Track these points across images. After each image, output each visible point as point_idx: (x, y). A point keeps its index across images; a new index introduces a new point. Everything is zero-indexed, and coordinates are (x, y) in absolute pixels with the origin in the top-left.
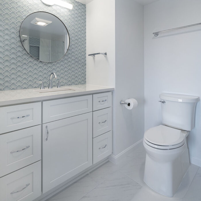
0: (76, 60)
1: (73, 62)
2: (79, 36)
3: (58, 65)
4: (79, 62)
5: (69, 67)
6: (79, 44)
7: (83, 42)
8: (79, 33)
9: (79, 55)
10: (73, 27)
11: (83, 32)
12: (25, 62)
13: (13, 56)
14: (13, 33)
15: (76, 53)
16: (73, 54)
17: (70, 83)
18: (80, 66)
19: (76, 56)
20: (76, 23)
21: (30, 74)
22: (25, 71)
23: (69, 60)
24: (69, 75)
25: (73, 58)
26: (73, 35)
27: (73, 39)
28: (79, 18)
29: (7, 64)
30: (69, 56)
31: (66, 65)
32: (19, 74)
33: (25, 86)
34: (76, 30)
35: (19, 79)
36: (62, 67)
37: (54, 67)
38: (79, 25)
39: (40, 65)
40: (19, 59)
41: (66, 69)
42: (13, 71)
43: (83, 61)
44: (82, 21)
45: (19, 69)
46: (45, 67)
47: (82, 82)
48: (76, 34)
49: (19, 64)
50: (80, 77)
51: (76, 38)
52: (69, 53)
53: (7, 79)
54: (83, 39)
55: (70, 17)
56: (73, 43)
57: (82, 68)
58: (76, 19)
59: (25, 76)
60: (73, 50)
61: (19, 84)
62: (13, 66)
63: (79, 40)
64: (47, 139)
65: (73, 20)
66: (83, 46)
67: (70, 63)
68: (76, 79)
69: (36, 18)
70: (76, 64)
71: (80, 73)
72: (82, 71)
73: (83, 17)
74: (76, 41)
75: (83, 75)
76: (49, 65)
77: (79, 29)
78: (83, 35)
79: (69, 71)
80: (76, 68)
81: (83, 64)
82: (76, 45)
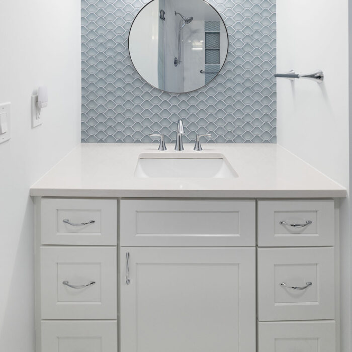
0: (248, 84)
1: (238, 89)
2: (256, 28)
3: (202, 98)
4: (257, 89)
6: (256, 45)
7: (265, 41)
8: (256, 19)
9: (257, 72)
10: (238, 10)
11: (265, 14)
13: (119, 85)
14: (119, 44)
15: (248, 67)
16: (238, 71)
17: (229, 137)
18: (257, 98)
19: (247, 76)
21: (147, 115)
22: (137, 111)
23: (229, 85)
24: (229, 120)
25: (238, 80)
26: (238, 28)
27: (238, 36)
29: (110, 98)
30: (229, 76)
31: (220, 98)
32: (128, 115)
33: (137, 137)
34: (247, 15)
35: (128, 124)
36: (211, 102)
37: (192, 102)
41: (220, 107)
42: (119, 111)
45: (128, 106)
46: (174, 103)
47: (266, 138)
48: (247, 23)
49: (128, 98)
50: (257, 124)
51: (248, 32)
52: (229, 71)
53: (110, 124)
54: (265, 32)
56: (238, 45)
57: (265, 103)
59: (137, 120)
60: (238, 63)
61: (128, 133)
62: (119, 102)
63: (256, 37)
66: (266, 50)
67: (229, 93)
68: (248, 129)
70: (247, 93)
71: (257, 116)
72: (265, 111)
74: (247, 41)
75: (266, 120)
76: (183, 98)
78: (265, 23)
79: (229, 111)
80: (247, 102)
81: (265, 94)
82: (247, 49)
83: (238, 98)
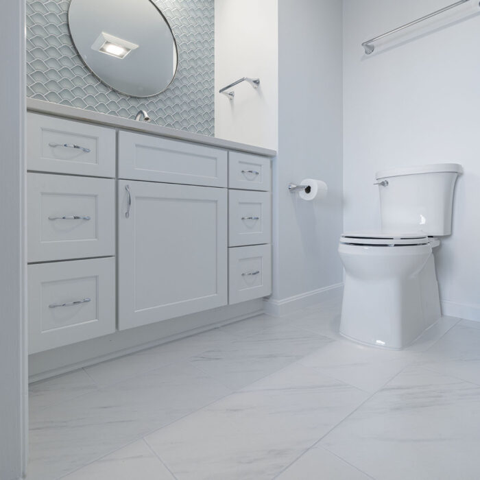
0: (193, 105)
1: (185, 108)
2: (199, 55)
5: (177, 118)
6: (200, 70)
7: (206, 69)
8: (199, 46)
9: (200, 95)
10: (185, 31)
11: (206, 45)
12: (78, 84)
13: (53, 66)
14: (53, 14)
15: (193, 89)
16: (185, 90)
18: (199, 120)
19: (192, 97)
20: (192, 22)
23: (177, 101)
25: (185, 99)
26: (185, 48)
27: (185, 56)
28: (199, 14)
29: (39, 80)
30: (177, 92)
31: (169, 112)
34: (192, 39)
36: (160, 115)
38: (199, 30)
39: (113, 98)
40: (66, 75)
41: (169, 121)
43: (207, 110)
44: (206, 22)
45: (66, 97)
46: (123, 106)
48: (192, 47)
49: (66, 86)
51: (192, 55)
52: (177, 88)
54: (206, 61)
55: (178, 6)
56: (185, 65)
57: (206, 126)
58: (192, 14)
60: (185, 82)
62: (53, 88)
63: (200, 63)
64: (127, 214)
65: (184, 14)
66: (207, 78)
67: (178, 110)
69: (103, 33)
70: (193, 114)
73: (207, 13)
74: (192, 64)
77: (199, 38)
78: (206, 53)
80: (192, 122)
81: (206, 117)
82: (192, 72)
83: (185, 116)
